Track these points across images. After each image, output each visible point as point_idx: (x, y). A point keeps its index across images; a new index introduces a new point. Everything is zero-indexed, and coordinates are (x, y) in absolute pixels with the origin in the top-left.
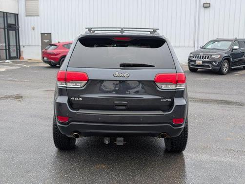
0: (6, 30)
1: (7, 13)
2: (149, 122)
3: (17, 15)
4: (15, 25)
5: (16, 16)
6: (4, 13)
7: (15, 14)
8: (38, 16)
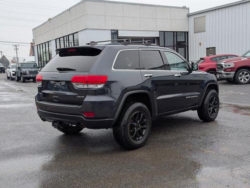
0: (175, 47)
1: (176, 32)
2: (66, 112)
3: (188, 32)
4: (185, 42)
5: (186, 33)
6: (174, 32)
7: (185, 32)
8: (204, 31)
